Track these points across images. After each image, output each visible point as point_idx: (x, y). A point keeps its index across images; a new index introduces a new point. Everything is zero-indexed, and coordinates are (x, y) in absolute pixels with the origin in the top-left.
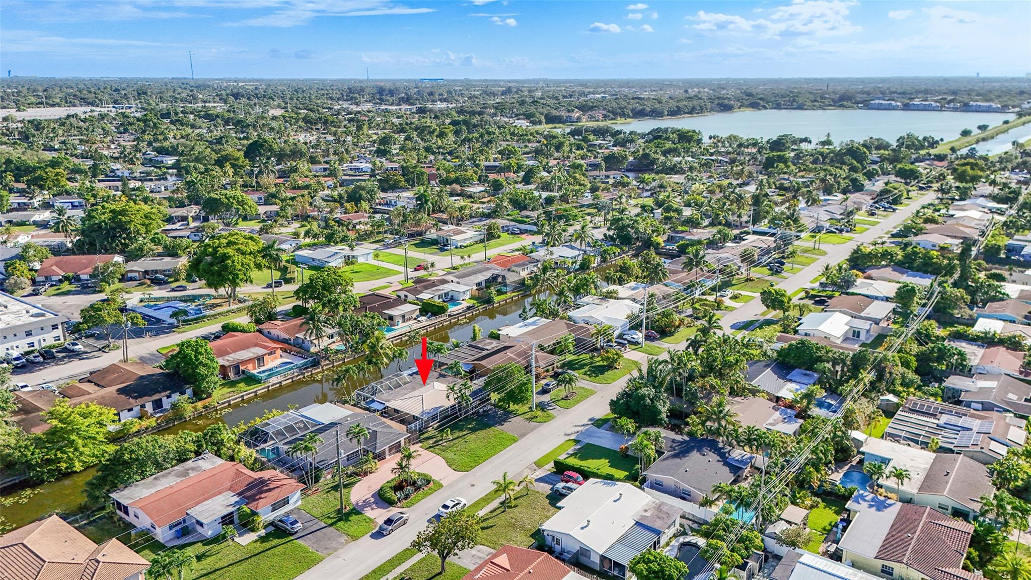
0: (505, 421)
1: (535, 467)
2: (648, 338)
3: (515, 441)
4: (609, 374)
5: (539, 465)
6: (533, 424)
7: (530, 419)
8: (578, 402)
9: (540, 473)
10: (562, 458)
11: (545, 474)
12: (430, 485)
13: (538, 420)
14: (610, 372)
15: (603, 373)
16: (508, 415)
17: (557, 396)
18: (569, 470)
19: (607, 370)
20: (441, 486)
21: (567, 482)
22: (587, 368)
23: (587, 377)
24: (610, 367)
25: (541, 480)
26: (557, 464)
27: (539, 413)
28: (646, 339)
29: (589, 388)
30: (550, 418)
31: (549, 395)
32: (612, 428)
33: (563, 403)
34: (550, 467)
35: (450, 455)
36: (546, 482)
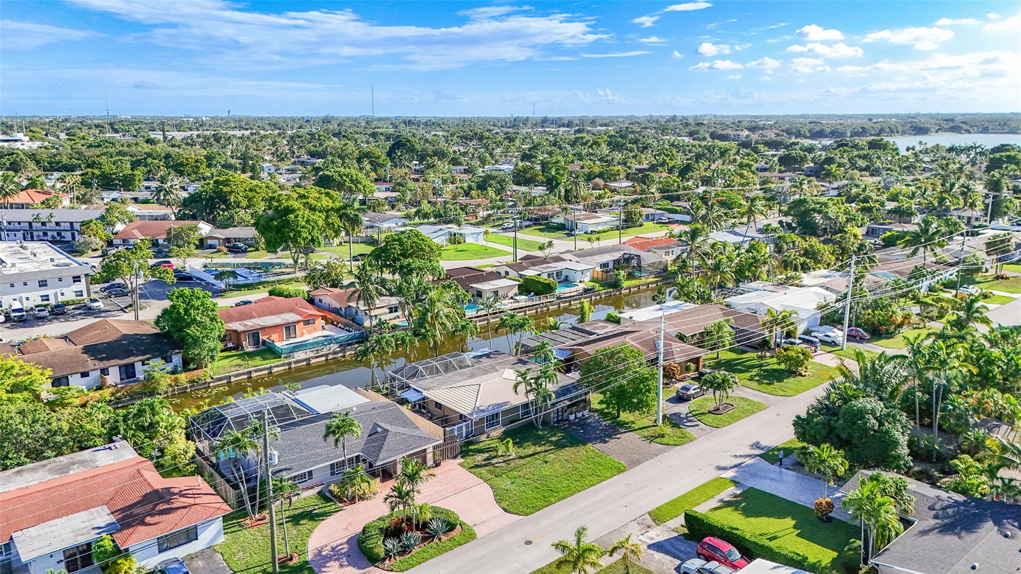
0: (610, 436)
1: (649, 521)
2: (851, 338)
3: (620, 471)
4: (790, 382)
5: (657, 517)
6: (655, 446)
7: (652, 439)
8: (735, 419)
9: (659, 534)
10: (702, 509)
11: (666, 537)
12: (453, 534)
13: (665, 440)
14: (791, 380)
15: (780, 380)
16: (616, 428)
17: (701, 406)
18: (713, 535)
19: (788, 377)
20: (472, 536)
21: (708, 559)
22: (754, 372)
23: (754, 385)
24: (792, 373)
25: (657, 547)
26: (691, 519)
27: (668, 430)
28: (848, 340)
29: (756, 400)
30: (685, 440)
31: (688, 404)
32: (798, 466)
33: (709, 418)
34: (678, 523)
35: (504, 483)
36: (667, 552)
